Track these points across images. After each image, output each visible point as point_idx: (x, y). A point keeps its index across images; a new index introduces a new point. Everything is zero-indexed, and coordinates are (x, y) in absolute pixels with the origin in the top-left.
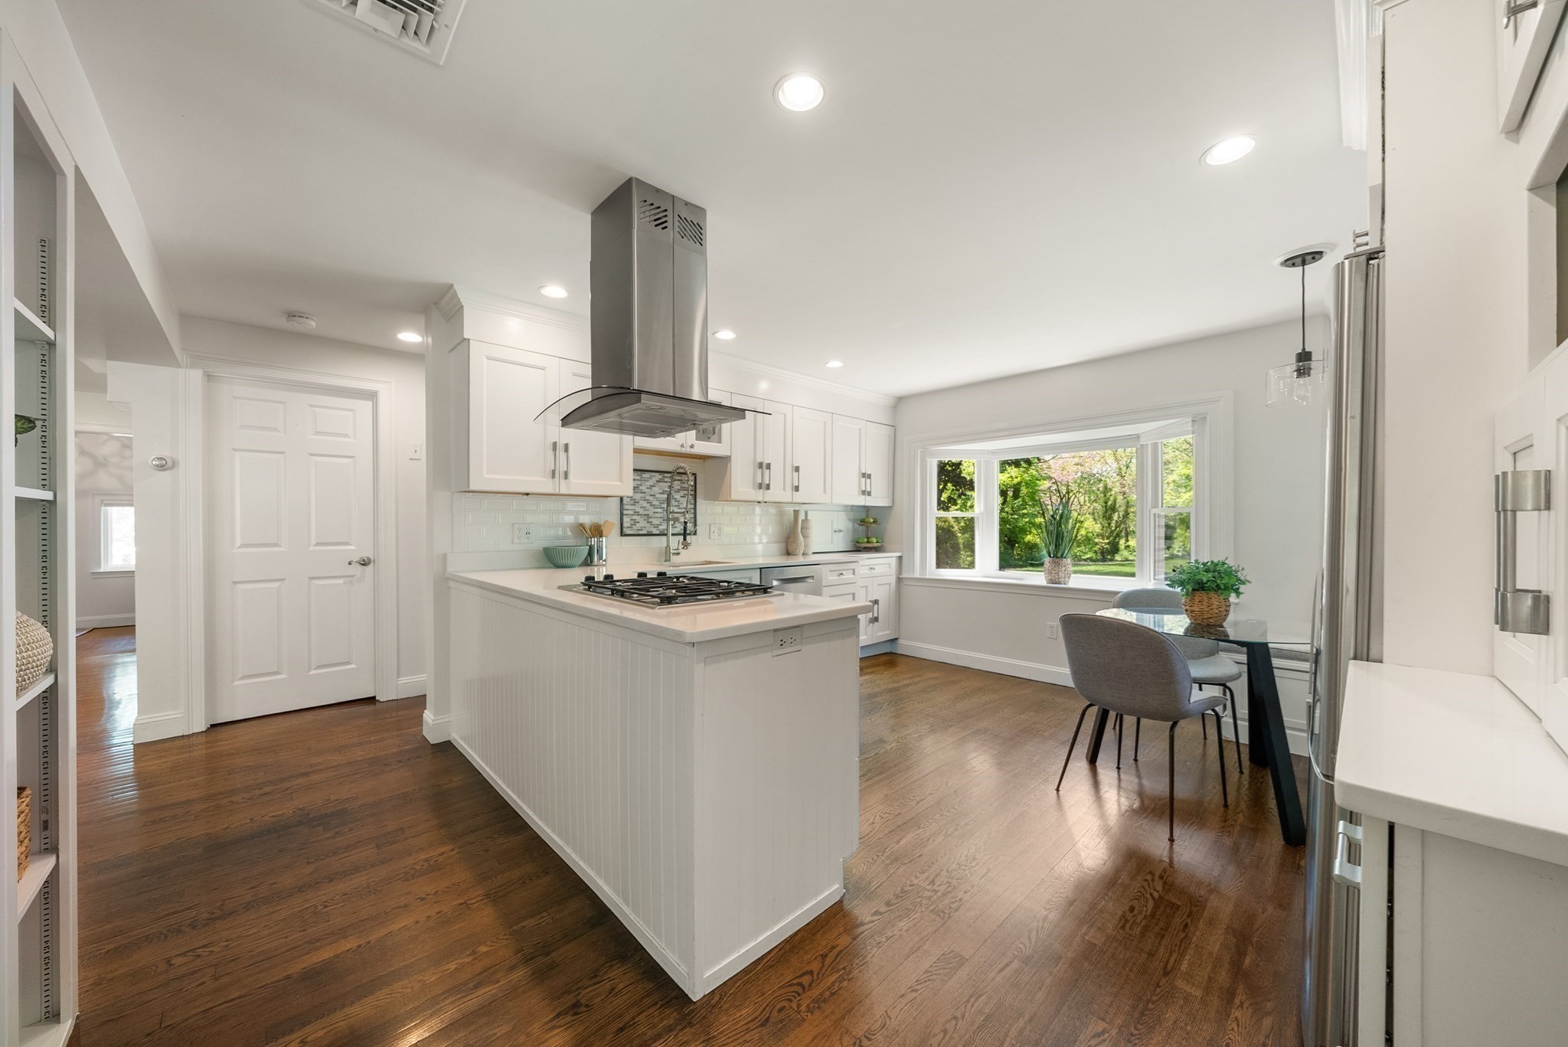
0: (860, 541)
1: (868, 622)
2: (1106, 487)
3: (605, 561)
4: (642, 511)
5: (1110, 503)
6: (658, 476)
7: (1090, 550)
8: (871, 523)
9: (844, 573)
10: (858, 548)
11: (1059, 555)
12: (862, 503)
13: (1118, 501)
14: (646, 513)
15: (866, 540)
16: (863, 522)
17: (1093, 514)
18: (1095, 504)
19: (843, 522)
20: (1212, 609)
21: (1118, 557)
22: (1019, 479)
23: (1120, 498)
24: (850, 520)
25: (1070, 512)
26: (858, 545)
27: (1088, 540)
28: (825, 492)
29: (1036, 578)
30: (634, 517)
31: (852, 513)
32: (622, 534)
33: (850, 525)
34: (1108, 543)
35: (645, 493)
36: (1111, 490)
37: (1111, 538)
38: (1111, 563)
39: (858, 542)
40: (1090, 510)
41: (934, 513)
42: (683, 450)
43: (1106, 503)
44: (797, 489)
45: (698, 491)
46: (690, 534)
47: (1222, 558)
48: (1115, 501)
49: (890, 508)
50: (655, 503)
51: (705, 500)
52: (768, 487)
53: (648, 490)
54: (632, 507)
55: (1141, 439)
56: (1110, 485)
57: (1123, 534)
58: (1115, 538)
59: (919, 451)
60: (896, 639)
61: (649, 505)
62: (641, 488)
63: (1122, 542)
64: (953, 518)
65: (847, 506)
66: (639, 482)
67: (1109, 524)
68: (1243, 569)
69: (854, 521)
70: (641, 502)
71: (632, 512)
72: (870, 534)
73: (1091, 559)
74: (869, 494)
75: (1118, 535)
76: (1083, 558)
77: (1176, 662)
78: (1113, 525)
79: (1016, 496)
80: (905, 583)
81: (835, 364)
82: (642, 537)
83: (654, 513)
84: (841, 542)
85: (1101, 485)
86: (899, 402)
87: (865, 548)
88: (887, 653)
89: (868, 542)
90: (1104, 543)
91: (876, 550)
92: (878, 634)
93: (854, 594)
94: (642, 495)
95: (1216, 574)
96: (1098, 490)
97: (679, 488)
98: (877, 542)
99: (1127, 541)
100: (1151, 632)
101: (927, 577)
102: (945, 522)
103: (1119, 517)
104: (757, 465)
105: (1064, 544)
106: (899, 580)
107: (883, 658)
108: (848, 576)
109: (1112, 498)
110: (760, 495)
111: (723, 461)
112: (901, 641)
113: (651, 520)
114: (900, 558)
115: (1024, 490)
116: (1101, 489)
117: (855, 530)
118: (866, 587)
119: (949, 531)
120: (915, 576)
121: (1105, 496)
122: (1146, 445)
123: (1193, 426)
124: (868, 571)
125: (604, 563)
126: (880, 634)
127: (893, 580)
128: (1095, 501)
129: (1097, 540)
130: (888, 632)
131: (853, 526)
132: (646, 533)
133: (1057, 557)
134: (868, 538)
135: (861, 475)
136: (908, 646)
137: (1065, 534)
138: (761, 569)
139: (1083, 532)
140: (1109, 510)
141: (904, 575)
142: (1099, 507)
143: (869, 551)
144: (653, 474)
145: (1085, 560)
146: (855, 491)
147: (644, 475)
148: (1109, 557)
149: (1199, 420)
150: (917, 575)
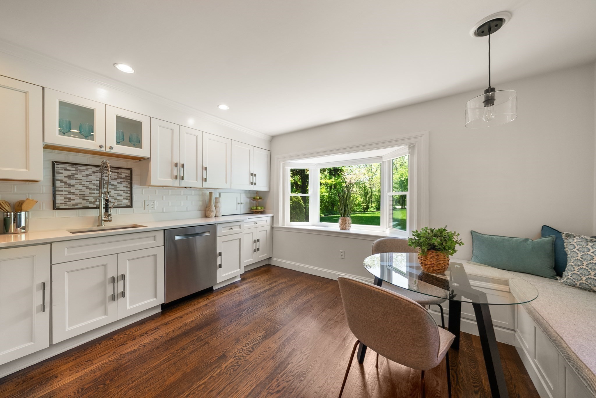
0: (252, 208)
1: (253, 252)
2: (365, 186)
3: (24, 228)
4: (77, 192)
5: (366, 191)
6: (94, 169)
7: (360, 208)
8: (258, 199)
9: (233, 228)
10: (252, 212)
11: (346, 216)
12: (251, 189)
13: (369, 190)
14: (82, 193)
15: (255, 208)
16: (254, 199)
17: (361, 195)
18: (361, 192)
19: (244, 199)
20: (439, 264)
21: (369, 210)
22: (335, 182)
23: (369, 189)
24: (248, 198)
25: (351, 194)
26: (252, 210)
27: (359, 205)
28: (226, 182)
29: (335, 227)
30: (69, 196)
31: (249, 194)
32: (54, 208)
33: (248, 200)
34: (366, 206)
35: (81, 179)
36: (366, 187)
37: (367, 204)
38: (366, 213)
39: (252, 209)
40: (360, 193)
41: (289, 194)
42: (103, 150)
43: (365, 191)
44: (206, 180)
45: (133, 180)
46: (110, 208)
47: (443, 227)
48: (368, 190)
49: (268, 192)
50: (91, 186)
51: (140, 185)
52: (182, 178)
53: (85, 178)
54: (67, 189)
55: (383, 158)
56: (366, 185)
57: (370, 202)
58: (368, 204)
59: (282, 163)
60: (271, 257)
61: (85, 188)
62: (76, 176)
63: (370, 205)
64: (301, 197)
65: (246, 191)
66: (74, 172)
67: (366, 199)
68: (459, 235)
69: (250, 198)
70: (76, 186)
71: (67, 193)
72: (258, 205)
73: (360, 211)
74: (255, 184)
75: (369, 203)
76: (357, 211)
77: (430, 328)
78: (367, 199)
79: (335, 188)
80: (275, 229)
81: (223, 107)
82: (78, 210)
83: (90, 193)
84: (242, 209)
85: (363, 185)
86: (273, 139)
87: (255, 212)
88: (266, 265)
89: (256, 209)
90: (364, 205)
91: (262, 213)
92: (260, 257)
93: (240, 239)
94: (78, 181)
95: (442, 238)
96: (362, 187)
97: (116, 177)
98: (261, 209)
99: (372, 204)
100: (411, 305)
101: (286, 226)
102: (297, 199)
103: (369, 196)
104: (174, 164)
105: (348, 210)
106: (272, 228)
107: (263, 269)
108: (236, 229)
109: (367, 190)
110: (176, 183)
111: (147, 160)
112: (273, 259)
113: (86, 198)
114: (273, 217)
115: (338, 186)
116: (363, 186)
117: (250, 203)
118: (252, 233)
119: (299, 203)
120: (279, 226)
121: (365, 188)
122: (385, 161)
123: (409, 149)
124: (254, 225)
125: (23, 231)
126: (261, 256)
127: (268, 228)
128: (362, 190)
129: (362, 204)
130: (266, 255)
131: (250, 201)
132: (82, 207)
133: (345, 217)
134: (256, 207)
135: (250, 174)
136: (278, 261)
137: (348, 205)
138: (164, 230)
139: (357, 201)
140: (366, 194)
141: (274, 226)
142: (363, 193)
143: (257, 214)
144: (89, 167)
145: (358, 212)
146: (247, 182)
147: (79, 168)
148: (366, 210)
149: (412, 147)
150: (280, 225)
